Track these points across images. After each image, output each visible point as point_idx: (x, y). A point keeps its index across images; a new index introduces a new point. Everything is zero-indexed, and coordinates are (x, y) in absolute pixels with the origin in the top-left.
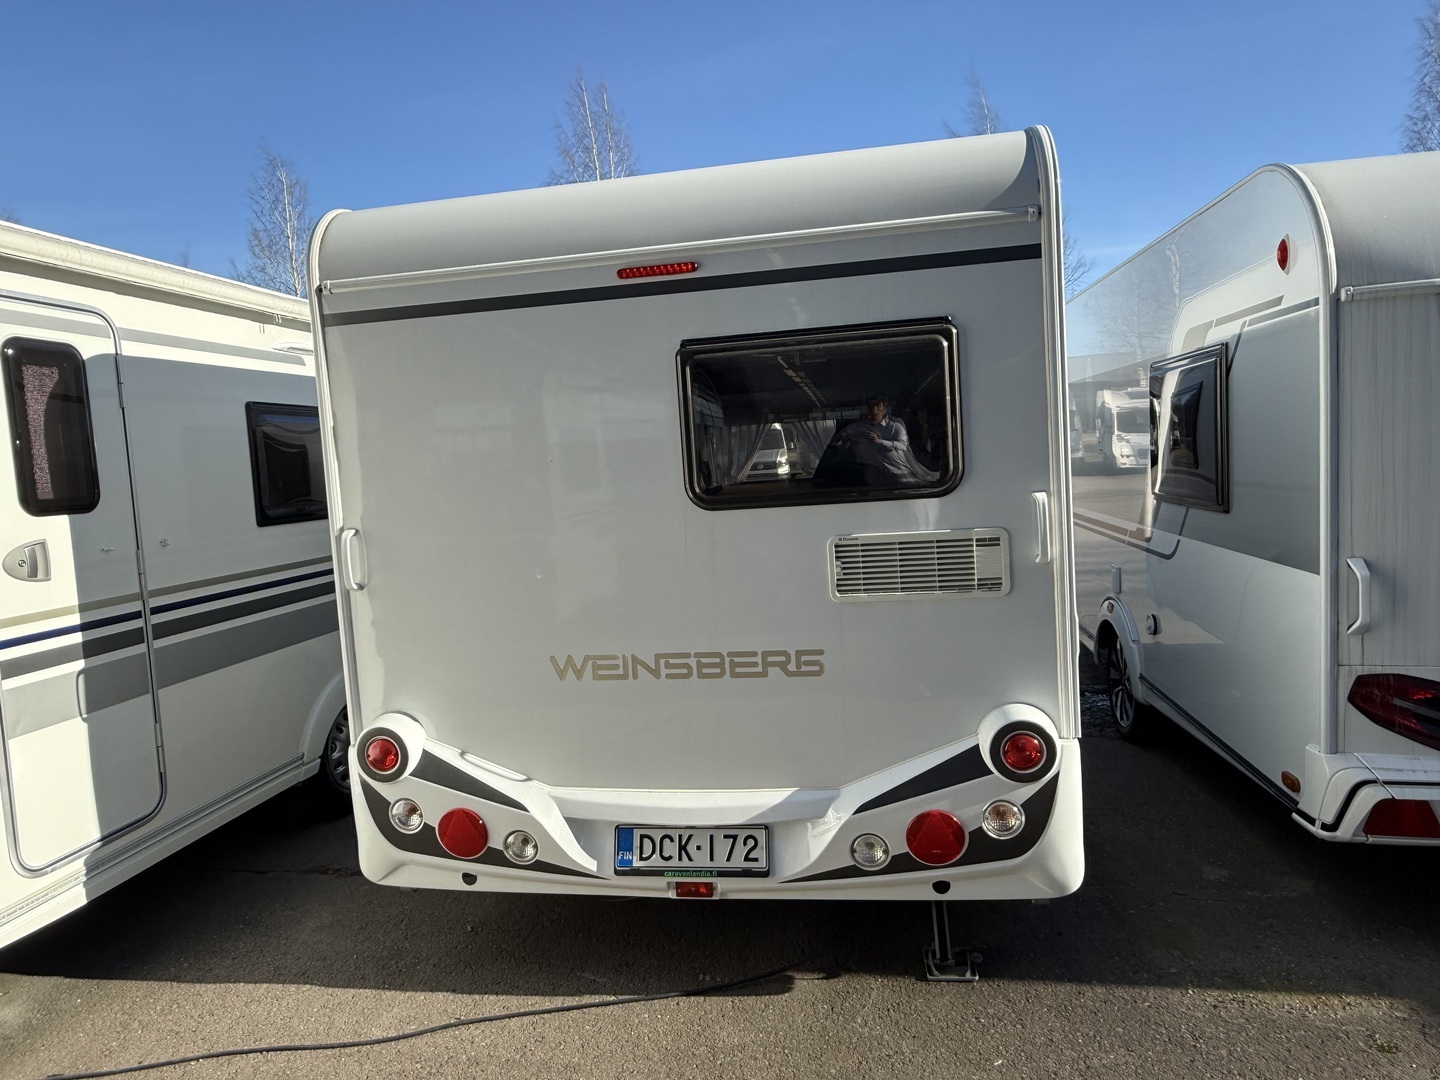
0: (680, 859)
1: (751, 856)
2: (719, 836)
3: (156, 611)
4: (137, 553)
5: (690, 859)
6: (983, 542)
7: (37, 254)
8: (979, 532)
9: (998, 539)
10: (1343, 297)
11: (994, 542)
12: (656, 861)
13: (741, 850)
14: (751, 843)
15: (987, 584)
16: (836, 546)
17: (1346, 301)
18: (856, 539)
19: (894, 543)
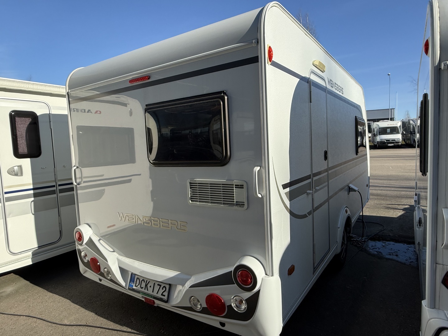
0: (145, 289)
1: (163, 294)
2: (157, 284)
3: (60, 185)
4: (54, 169)
5: (147, 290)
6: (237, 186)
7: (18, 87)
8: (236, 182)
9: (243, 185)
10: (442, 67)
11: (241, 187)
12: (138, 288)
13: (161, 291)
14: (164, 289)
15: (239, 204)
16: (190, 183)
17: (444, 69)
18: (195, 181)
19: (208, 184)
